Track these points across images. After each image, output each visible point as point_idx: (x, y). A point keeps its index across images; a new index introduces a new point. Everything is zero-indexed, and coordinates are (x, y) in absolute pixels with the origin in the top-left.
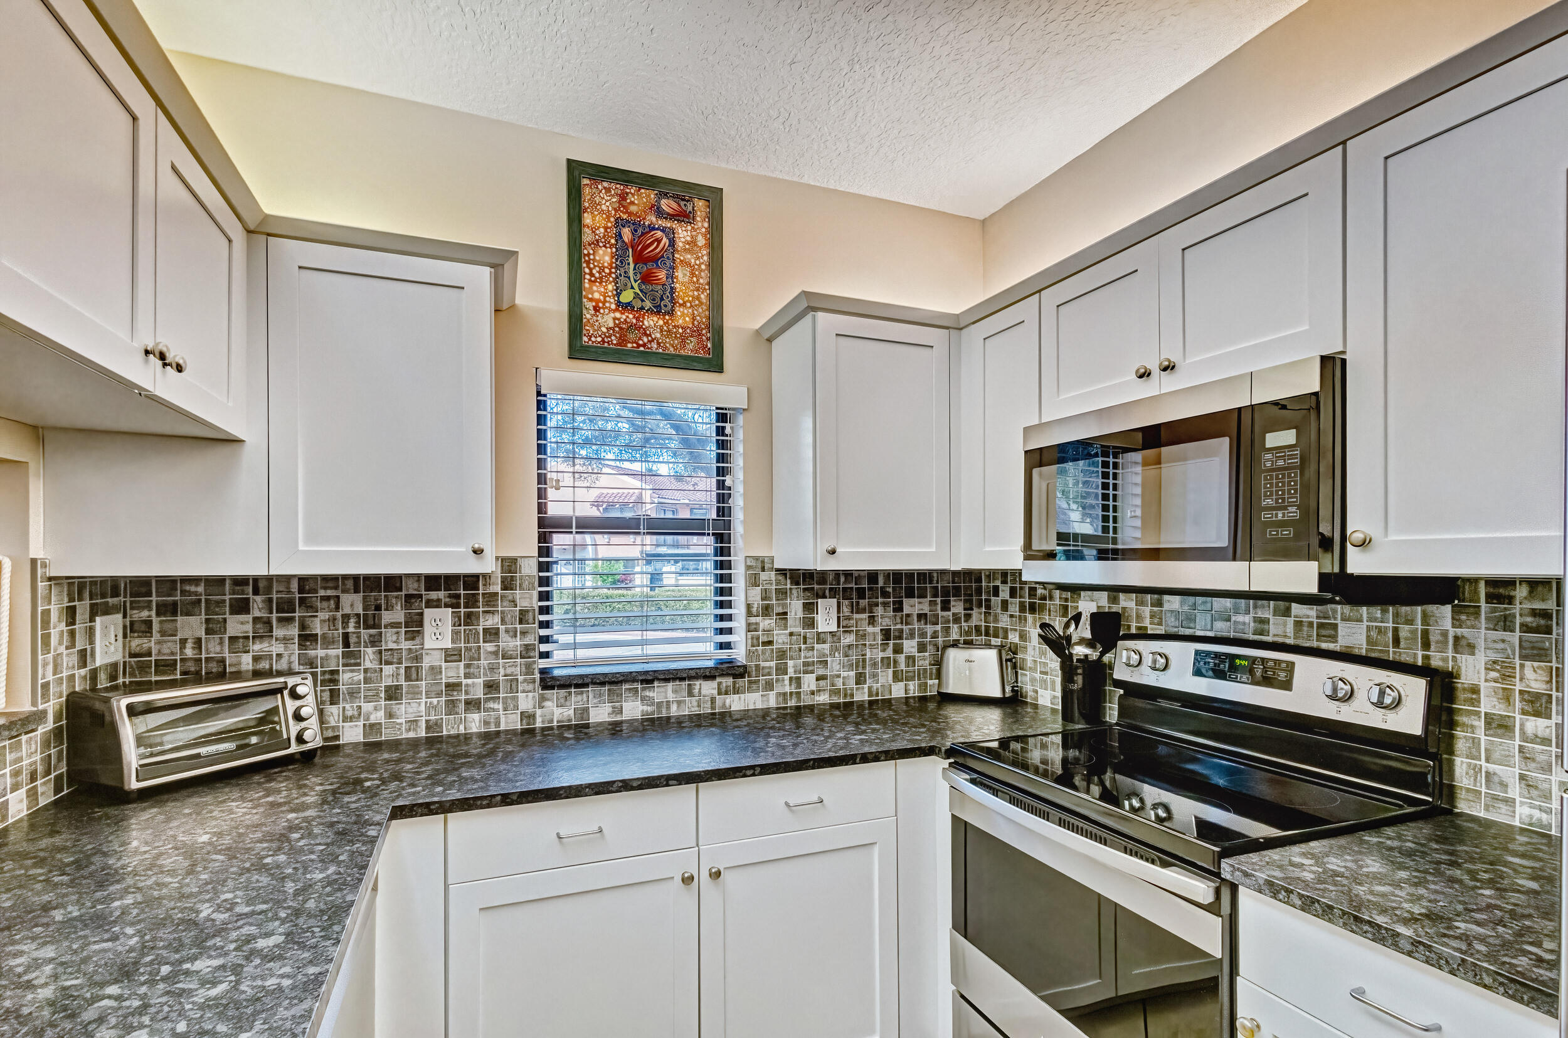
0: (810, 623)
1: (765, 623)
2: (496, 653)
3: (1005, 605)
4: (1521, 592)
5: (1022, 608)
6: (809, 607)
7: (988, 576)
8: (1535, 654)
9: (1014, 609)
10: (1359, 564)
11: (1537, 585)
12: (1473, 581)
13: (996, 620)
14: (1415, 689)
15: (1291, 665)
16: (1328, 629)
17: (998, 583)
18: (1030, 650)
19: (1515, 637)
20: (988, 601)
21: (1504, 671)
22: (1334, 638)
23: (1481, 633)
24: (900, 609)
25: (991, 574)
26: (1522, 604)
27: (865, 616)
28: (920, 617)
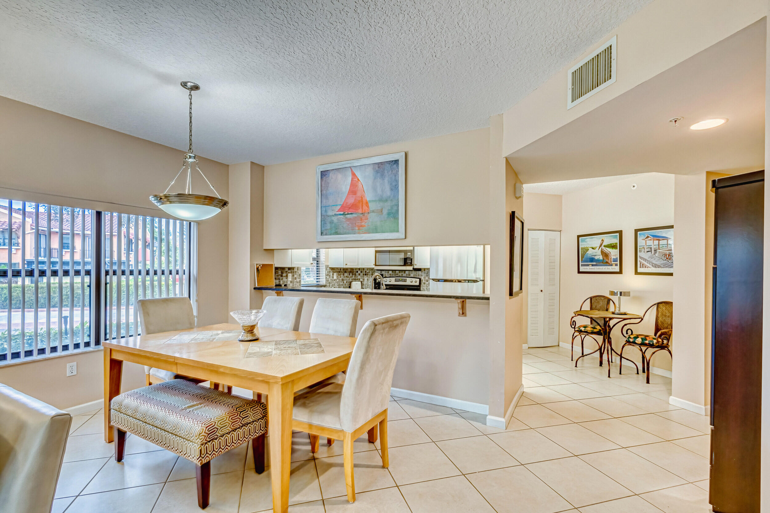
0: (333, 277)
1: (328, 277)
2: (296, 282)
3: (359, 274)
4: (426, 270)
5: (363, 275)
6: (333, 274)
7: (355, 269)
8: (427, 276)
9: (362, 274)
10: (415, 267)
11: (427, 269)
12: (423, 269)
13: (357, 277)
14: (418, 280)
15: (406, 279)
16: (410, 275)
17: (358, 270)
18: (365, 282)
19: (426, 274)
20: (355, 274)
21: (425, 278)
22: (410, 276)
23: (423, 274)
24: (344, 275)
25: (356, 269)
26: (426, 271)
27: (340, 276)
28: (347, 276)
